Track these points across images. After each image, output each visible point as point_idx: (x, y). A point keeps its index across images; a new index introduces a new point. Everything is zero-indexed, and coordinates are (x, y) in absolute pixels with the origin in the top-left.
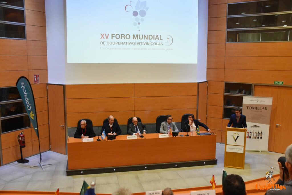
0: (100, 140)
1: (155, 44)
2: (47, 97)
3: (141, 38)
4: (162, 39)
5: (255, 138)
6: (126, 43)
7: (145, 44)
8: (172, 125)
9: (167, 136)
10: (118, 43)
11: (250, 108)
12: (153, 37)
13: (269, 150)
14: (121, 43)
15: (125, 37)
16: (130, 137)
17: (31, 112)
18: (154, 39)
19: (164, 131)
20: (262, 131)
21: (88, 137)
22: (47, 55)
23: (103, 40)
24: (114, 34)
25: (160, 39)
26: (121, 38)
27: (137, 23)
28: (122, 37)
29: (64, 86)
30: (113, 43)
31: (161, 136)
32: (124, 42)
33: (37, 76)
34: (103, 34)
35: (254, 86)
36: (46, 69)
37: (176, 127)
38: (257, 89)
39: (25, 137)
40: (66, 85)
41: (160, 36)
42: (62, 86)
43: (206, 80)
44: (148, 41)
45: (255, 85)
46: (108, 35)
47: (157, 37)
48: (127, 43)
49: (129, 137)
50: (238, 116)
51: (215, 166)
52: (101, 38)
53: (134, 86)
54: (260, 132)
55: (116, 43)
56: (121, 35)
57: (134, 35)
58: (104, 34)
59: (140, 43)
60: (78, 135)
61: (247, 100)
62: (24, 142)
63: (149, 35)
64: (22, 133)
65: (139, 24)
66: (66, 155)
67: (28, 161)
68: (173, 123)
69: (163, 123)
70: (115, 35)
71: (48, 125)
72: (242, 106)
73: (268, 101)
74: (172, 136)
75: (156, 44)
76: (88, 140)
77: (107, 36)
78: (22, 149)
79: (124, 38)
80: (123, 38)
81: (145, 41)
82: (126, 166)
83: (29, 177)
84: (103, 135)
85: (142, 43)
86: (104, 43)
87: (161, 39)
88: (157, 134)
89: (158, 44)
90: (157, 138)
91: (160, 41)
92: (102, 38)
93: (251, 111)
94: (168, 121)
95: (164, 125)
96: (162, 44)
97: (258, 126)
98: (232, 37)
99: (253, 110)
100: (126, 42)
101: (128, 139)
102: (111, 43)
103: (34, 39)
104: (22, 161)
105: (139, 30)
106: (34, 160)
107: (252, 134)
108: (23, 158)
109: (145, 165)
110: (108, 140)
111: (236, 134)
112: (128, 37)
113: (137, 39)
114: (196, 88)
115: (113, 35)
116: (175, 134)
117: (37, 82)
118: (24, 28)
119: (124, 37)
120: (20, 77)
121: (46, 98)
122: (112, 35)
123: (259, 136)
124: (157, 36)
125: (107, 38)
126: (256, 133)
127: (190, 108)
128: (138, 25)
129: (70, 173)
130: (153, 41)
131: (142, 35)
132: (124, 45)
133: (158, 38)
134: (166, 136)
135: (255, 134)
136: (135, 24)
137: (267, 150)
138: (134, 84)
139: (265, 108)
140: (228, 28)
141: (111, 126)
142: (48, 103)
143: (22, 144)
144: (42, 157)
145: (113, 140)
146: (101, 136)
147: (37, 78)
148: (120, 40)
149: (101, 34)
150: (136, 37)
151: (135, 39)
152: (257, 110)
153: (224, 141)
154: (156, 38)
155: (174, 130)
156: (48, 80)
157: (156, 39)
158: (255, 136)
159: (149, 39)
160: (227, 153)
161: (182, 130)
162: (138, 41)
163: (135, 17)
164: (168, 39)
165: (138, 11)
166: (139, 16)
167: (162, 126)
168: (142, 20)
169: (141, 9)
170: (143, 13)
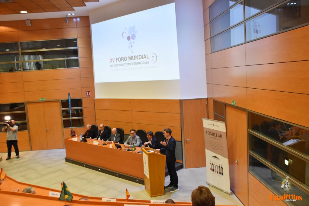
1: (143, 63)
3: (134, 59)
4: (148, 58)
6: (124, 64)
7: (137, 64)
8: (135, 139)
10: (120, 65)
12: (142, 57)
14: (122, 65)
20: (222, 165)
23: (111, 64)
24: (117, 58)
25: (147, 58)
27: (130, 46)
28: (122, 59)
30: (117, 65)
33: (88, 92)
34: (111, 59)
36: (94, 87)
41: (147, 55)
43: (206, 97)
44: (139, 61)
46: (114, 59)
53: (131, 101)
54: (221, 167)
56: (122, 58)
57: (129, 57)
59: (134, 64)
63: (139, 55)
64: (73, 130)
65: (132, 46)
68: (136, 137)
81: (137, 61)
84: (80, 137)
86: (112, 66)
87: (148, 57)
89: (146, 63)
91: (147, 60)
93: (210, 137)
97: (218, 158)
105: (132, 52)
111: (145, 156)
112: (125, 58)
114: (178, 105)
115: (117, 59)
117: (88, 96)
121: (94, 107)
122: (116, 58)
123: (221, 171)
124: (145, 55)
125: (114, 61)
128: (131, 48)
129: (67, 160)
130: (142, 60)
131: (134, 56)
133: (146, 57)
138: (131, 100)
148: (121, 62)
150: (130, 58)
151: (130, 60)
154: (144, 57)
156: (95, 96)
158: (217, 170)
159: (139, 59)
162: (132, 61)
163: (129, 41)
164: (153, 56)
165: (130, 36)
166: (131, 40)
167: (128, 139)
168: (134, 43)
169: (132, 34)
170: (134, 37)
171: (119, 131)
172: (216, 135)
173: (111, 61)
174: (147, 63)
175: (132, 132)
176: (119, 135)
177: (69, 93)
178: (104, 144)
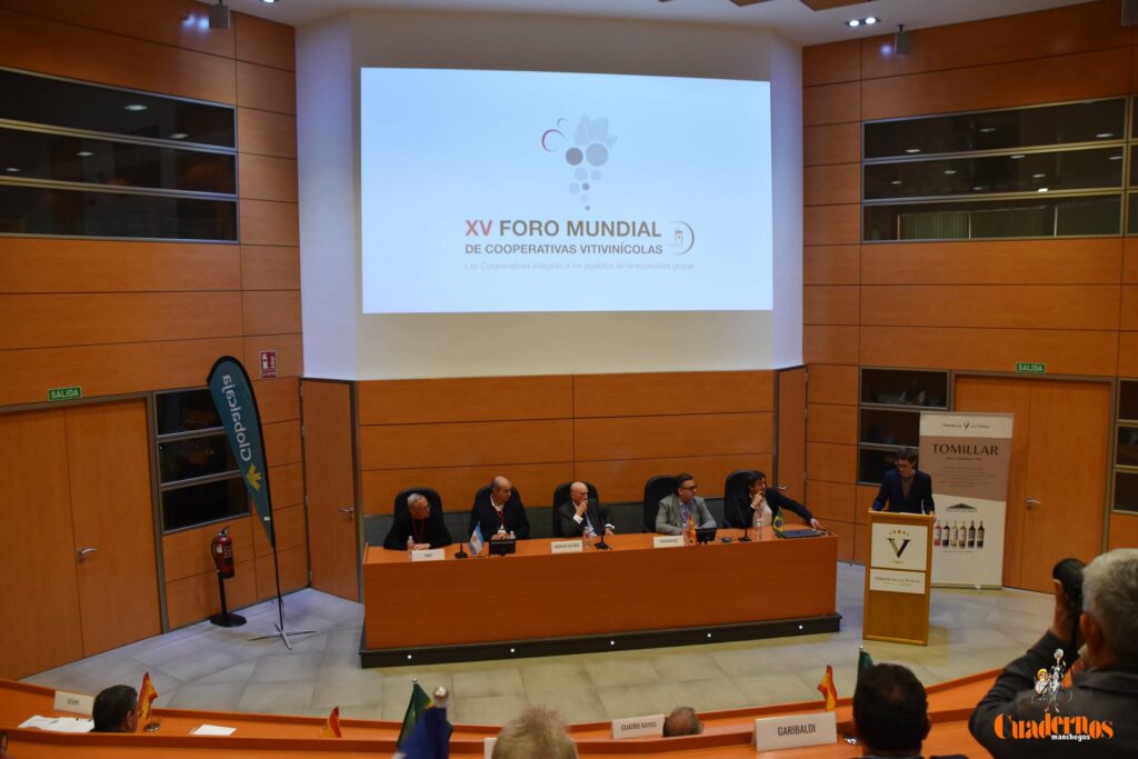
0: (465, 556)
1: (636, 249)
2: (302, 419)
3: (593, 230)
4: (659, 235)
5: (962, 545)
6: (545, 248)
7: (605, 252)
8: (695, 507)
9: (678, 541)
10: (522, 248)
11: (944, 449)
12: (632, 229)
13: (1007, 582)
14: (532, 248)
15: (543, 229)
16: (561, 546)
17: (253, 468)
18: (634, 234)
19: (669, 527)
20: (982, 523)
21: (428, 545)
22: (299, 290)
23: (472, 240)
24: (509, 222)
25: (654, 235)
26: (531, 234)
27: (581, 184)
28: (532, 229)
29: (351, 384)
30: (503, 249)
31: (662, 541)
32: (541, 246)
33: (269, 355)
34: (472, 223)
35: (953, 378)
36: (299, 334)
37: (708, 515)
38: (965, 390)
39: (234, 544)
40: (357, 382)
41: (654, 224)
42: (347, 386)
43: (800, 363)
44: (616, 241)
45: (957, 376)
46: (490, 222)
47: (644, 229)
48: (550, 248)
49: (557, 547)
50: (907, 476)
51: (834, 636)
52: (468, 234)
53: (574, 381)
54: (977, 527)
55: (514, 249)
56: (531, 222)
57: (570, 224)
58: (476, 222)
59: (591, 248)
60: (396, 541)
61: (933, 425)
62: (230, 561)
63: (619, 223)
64: (223, 532)
65: (586, 187)
66: (359, 602)
67: (242, 621)
68: (699, 500)
69: (667, 501)
70: (511, 225)
71: (302, 507)
72: (917, 445)
73: (999, 427)
74: (694, 540)
75: (641, 249)
76: (428, 556)
77: (486, 227)
78: (226, 581)
79: (541, 234)
80: (536, 232)
81: (607, 240)
82: (548, 639)
83: (244, 670)
84: (475, 540)
85: (597, 249)
86: (476, 249)
87: (657, 232)
88: (648, 535)
89: (646, 249)
91: (655, 241)
92: (472, 233)
93: (949, 458)
94: (681, 493)
95: (671, 504)
96: (659, 250)
97: (971, 508)
98: (881, 224)
99: (951, 454)
100: (547, 246)
101: (555, 551)
102: (498, 249)
103: (263, 242)
104: (226, 618)
105: (587, 208)
106: (259, 616)
107: (952, 532)
108: (228, 611)
109: (611, 635)
110: (492, 556)
111: (899, 532)
112: (552, 228)
113: (582, 234)
114: (770, 387)
115: (505, 225)
116: (705, 536)
117: (269, 374)
118: (233, 206)
119: (539, 229)
120: (218, 358)
121: (299, 421)
122: (502, 222)
123: (975, 537)
124: (644, 224)
125: (486, 233)
126: (963, 528)
127: (751, 452)
128: (583, 192)
129: (372, 658)
130: (630, 240)
131: (597, 223)
132: (541, 253)
133: (647, 232)
134: (676, 541)
135: (961, 533)
136: (573, 189)
137: (1000, 583)
138: (573, 377)
139: (991, 448)
140: (866, 198)
142: (302, 438)
143: (226, 567)
144: (286, 610)
145: (507, 555)
146: (468, 541)
147: (269, 361)
148: (527, 240)
149: (468, 222)
150: (576, 228)
151: (575, 234)
152: (966, 455)
153: (862, 556)
154: (640, 232)
155: (702, 521)
156: (301, 367)
157: (639, 235)
158: (960, 538)
159: (619, 234)
160: (873, 597)
161: (726, 522)
162: (585, 240)
163: (575, 168)
164: (678, 232)
165: (583, 149)
166: (585, 163)
167: (663, 511)
168: (597, 176)
169: (591, 143)
170: (599, 155)
172: (972, 450)
173: (472, 228)
174: (651, 249)
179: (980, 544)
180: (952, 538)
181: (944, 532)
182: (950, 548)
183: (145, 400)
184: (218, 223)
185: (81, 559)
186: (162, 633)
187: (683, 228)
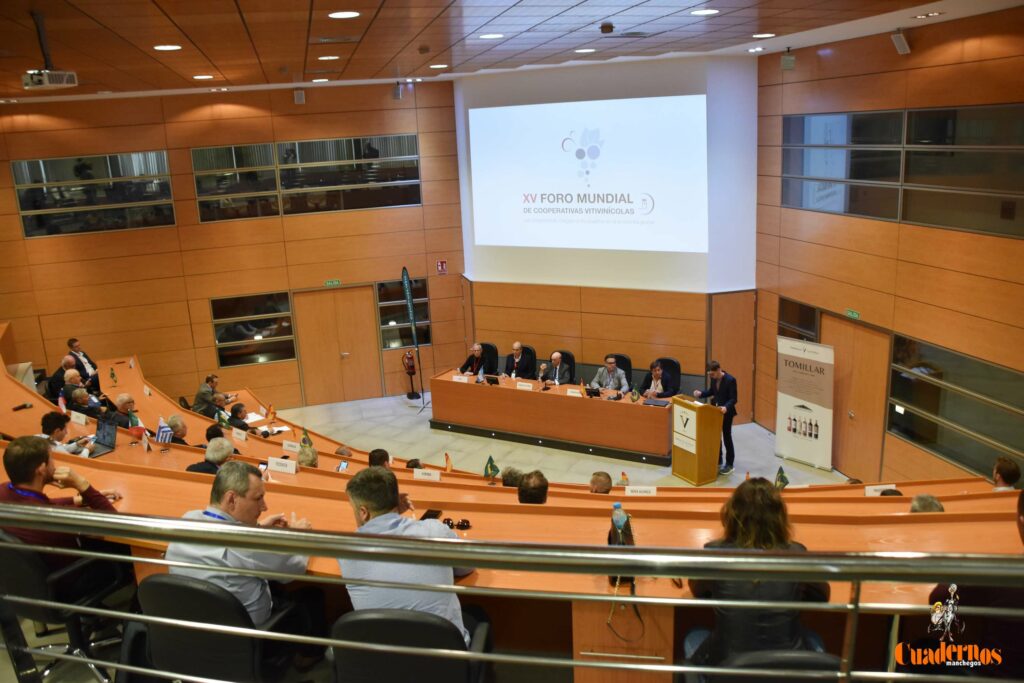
1: (618, 211)
2: (463, 297)
3: (592, 199)
4: (632, 202)
5: (805, 434)
6: (565, 210)
7: (599, 213)
8: (616, 375)
10: (553, 210)
11: (792, 364)
12: (615, 198)
13: (835, 467)
14: (558, 210)
15: (564, 199)
18: (616, 202)
20: (817, 421)
22: (461, 227)
24: (546, 195)
25: (629, 202)
26: (558, 202)
27: (584, 171)
28: (558, 199)
30: (542, 210)
31: (571, 392)
32: (563, 209)
33: (442, 263)
34: (526, 195)
35: (819, 313)
38: (826, 323)
41: (628, 195)
42: (471, 284)
43: (754, 287)
44: (606, 206)
45: (822, 313)
46: (536, 195)
47: (622, 198)
48: (568, 210)
52: (524, 202)
53: (581, 291)
54: (814, 424)
55: (548, 210)
56: (558, 195)
57: (579, 195)
58: (528, 195)
59: (592, 210)
61: (785, 346)
62: (412, 367)
63: (607, 195)
64: (409, 353)
65: (588, 173)
67: (419, 397)
68: (620, 372)
73: (824, 355)
74: (585, 394)
75: (621, 211)
77: (534, 197)
79: (563, 202)
80: (560, 201)
81: (601, 205)
83: (389, 419)
85: (595, 210)
86: (529, 210)
87: (630, 200)
89: (624, 211)
90: (562, 394)
91: (628, 206)
92: (526, 201)
93: (793, 371)
95: (601, 372)
96: (632, 212)
97: (809, 409)
99: (795, 368)
101: (517, 386)
102: (540, 210)
103: (437, 203)
104: (413, 395)
105: (589, 186)
107: (798, 424)
108: (414, 391)
109: (540, 437)
110: (488, 384)
111: (685, 412)
112: (569, 199)
113: (586, 202)
114: (704, 306)
115: (544, 196)
117: (442, 272)
118: (417, 187)
119: (562, 199)
121: (461, 298)
122: (542, 195)
123: (812, 432)
124: (622, 195)
125: (534, 201)
126: (805, 422)
128: (586, 176)
129: (436, 425)
130: (614, 205)
131: (594, 195)
133: (624, 200)
135: (803, 425)
136: (580, 174)
137: (829, 466)
138: (580, 288)
139: (820, 369)
140: (783, 173)
141: (517, 360)
142: (463, 307)
143: (410, 370)
147: (442, 266)
148: (555, 205)
149: (524, 195)
150: (583, 198)
151: (582, 201)
152: (804, 371)
154: (620, 200)
157: (619, 202)
158: (804, 429)
159: (607, 202)
162: (588, 205)
163: (580, 161)
164: (644, 200)
165: (586, 149)
166: (586, 158)
167: (598, 375)
168: (593, 165)
169: (590, 145)
170: (595, 153)
171: (567, 358)
172: (808, 368)
173: (526, 198)
174: (627, 211)
175: (611, 360)
176: (566, 366)
177: (404, 268)
178: (546, 389)
179: (816, 436)
180: (798, 428)
181: (793, 422)
182: (797, 434)
183: (372, 286)
184: (411, 196)
185: (342, 357)
186: (382, 396)
187: (647, 197)
